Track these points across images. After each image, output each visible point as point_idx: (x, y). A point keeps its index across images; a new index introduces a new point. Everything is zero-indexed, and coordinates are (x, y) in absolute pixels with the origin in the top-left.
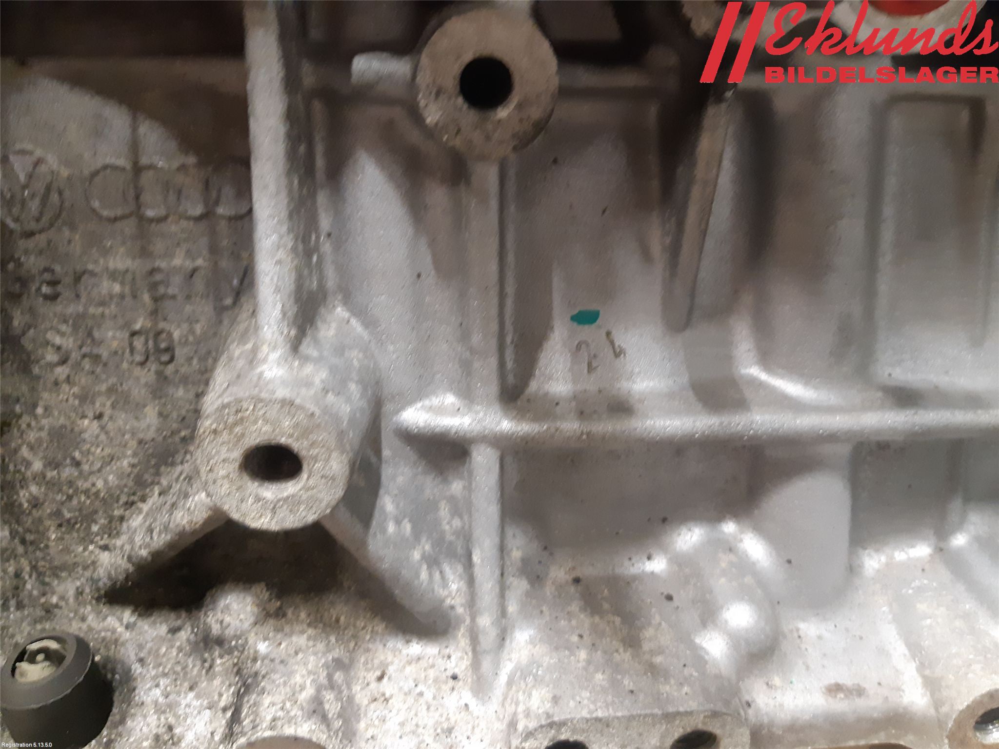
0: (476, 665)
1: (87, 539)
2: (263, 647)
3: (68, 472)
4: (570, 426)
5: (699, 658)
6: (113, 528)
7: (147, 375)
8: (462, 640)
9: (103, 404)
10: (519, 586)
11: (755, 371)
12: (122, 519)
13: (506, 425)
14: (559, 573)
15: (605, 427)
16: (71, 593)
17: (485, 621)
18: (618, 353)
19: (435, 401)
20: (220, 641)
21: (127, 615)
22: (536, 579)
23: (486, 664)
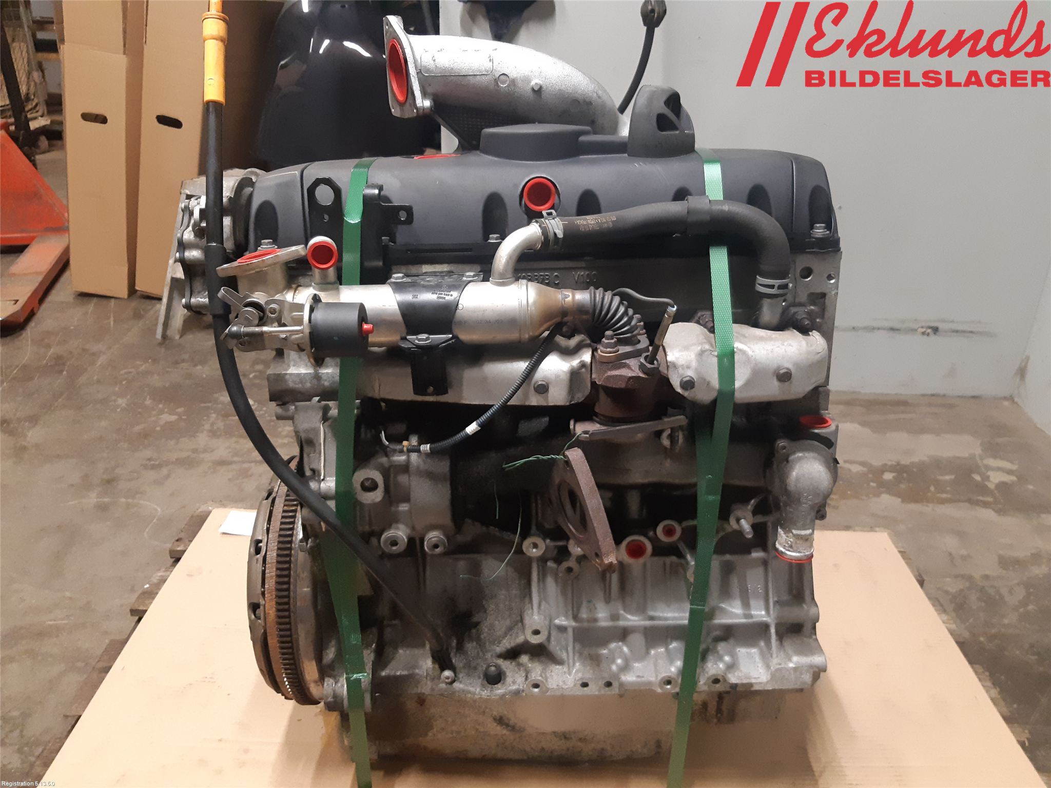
0: (569, 669)
1: (494, 644)
2: (530, 665)
3: (492, 631)
4: (585, 624)
5: (610, 669)
6: (500, 642)
7: (507, 613)
8: (567, 665)
9: (500, 619)
10: (577, 655)
11: (622, 612)
12: (501, 640)
13: (574, 624)
14: (586, 653)
15: (592, 625)
16: (490, 656)
17: (571, 661)
18: (596, 608)
19: (560, 619)
20: (522, 664)
21: (502, 660)
22: (581, 654)
23: (571, 669)
